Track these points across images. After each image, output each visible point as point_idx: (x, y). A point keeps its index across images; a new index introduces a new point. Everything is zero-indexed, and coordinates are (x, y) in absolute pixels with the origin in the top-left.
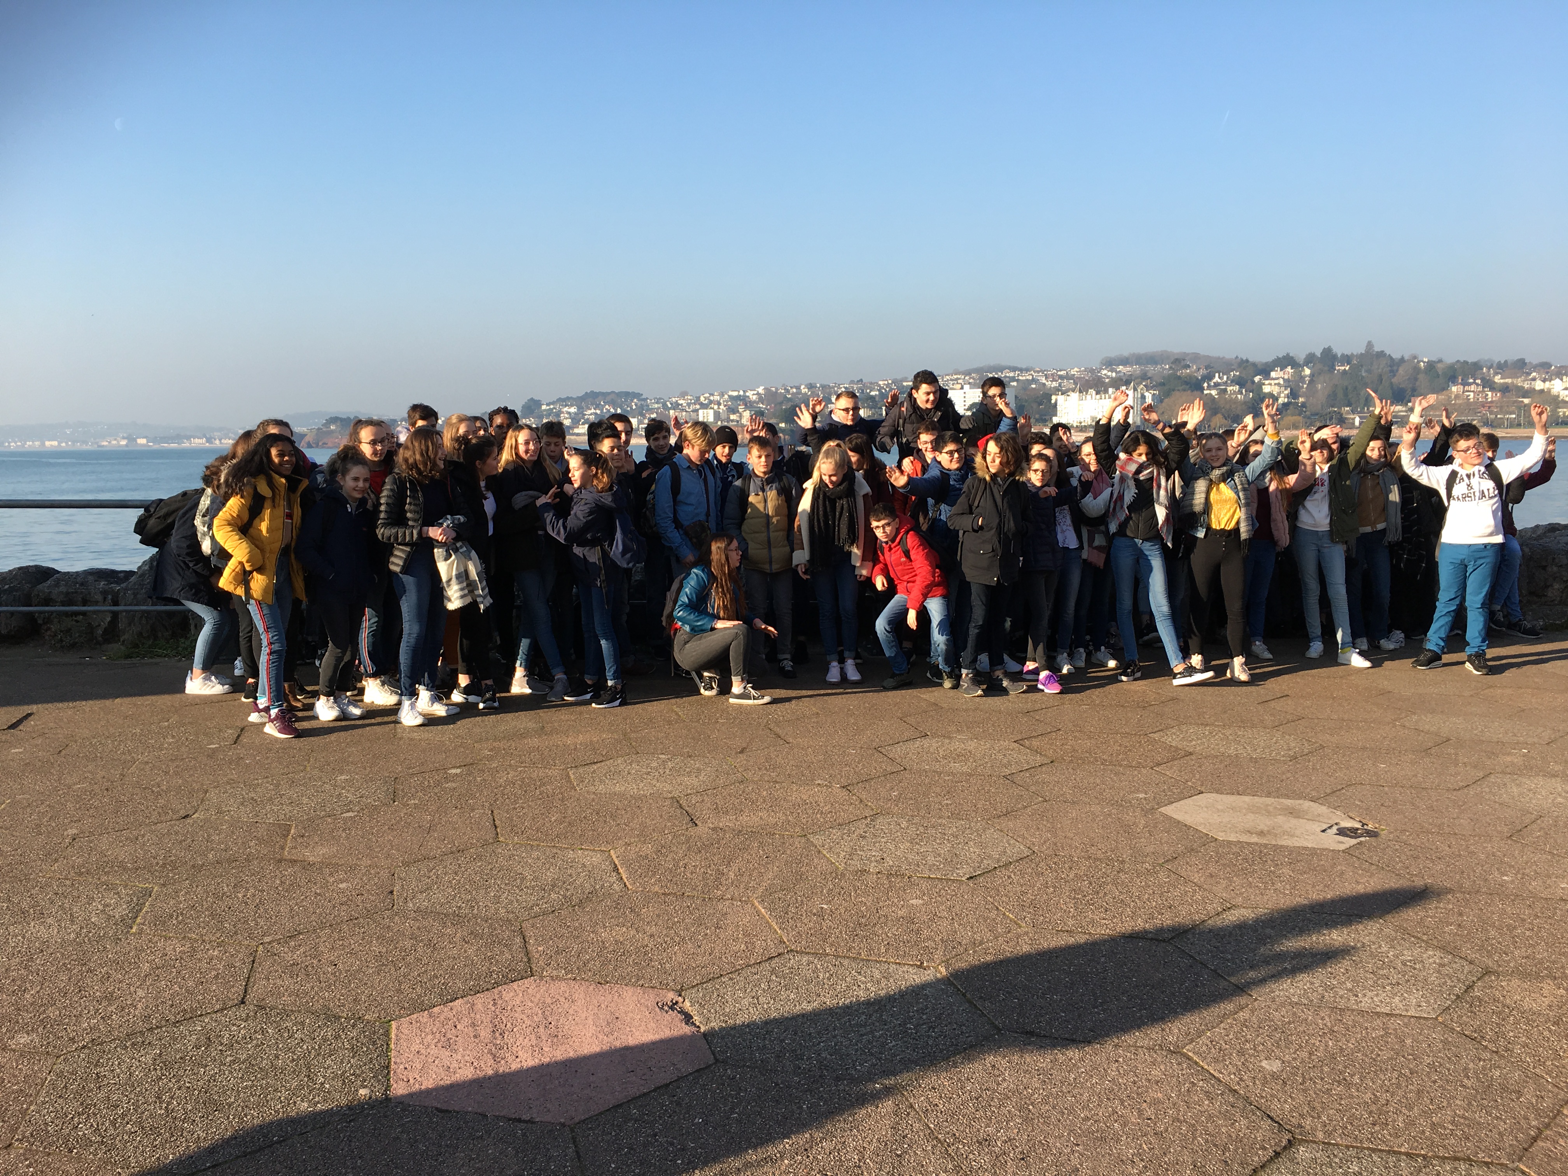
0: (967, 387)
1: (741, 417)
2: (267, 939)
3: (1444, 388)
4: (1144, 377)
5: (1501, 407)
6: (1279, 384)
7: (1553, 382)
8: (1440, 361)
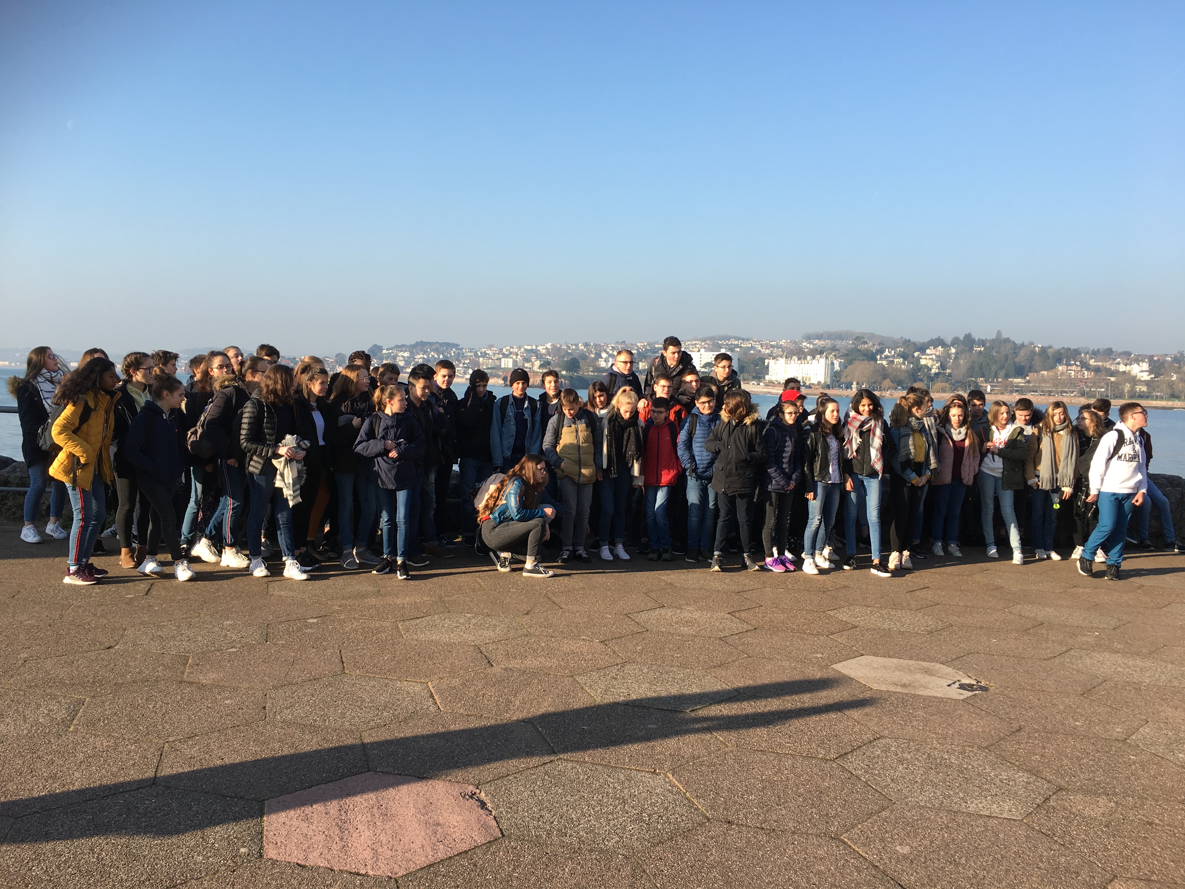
0: (702, 350)
1: (533, 365)
2: (171, 739)
3: (1052, 367)
4: (834, 349)
5: (1094, 383)
6: (932, 359)
7: (1132, 366)
8: (1050, 347)
